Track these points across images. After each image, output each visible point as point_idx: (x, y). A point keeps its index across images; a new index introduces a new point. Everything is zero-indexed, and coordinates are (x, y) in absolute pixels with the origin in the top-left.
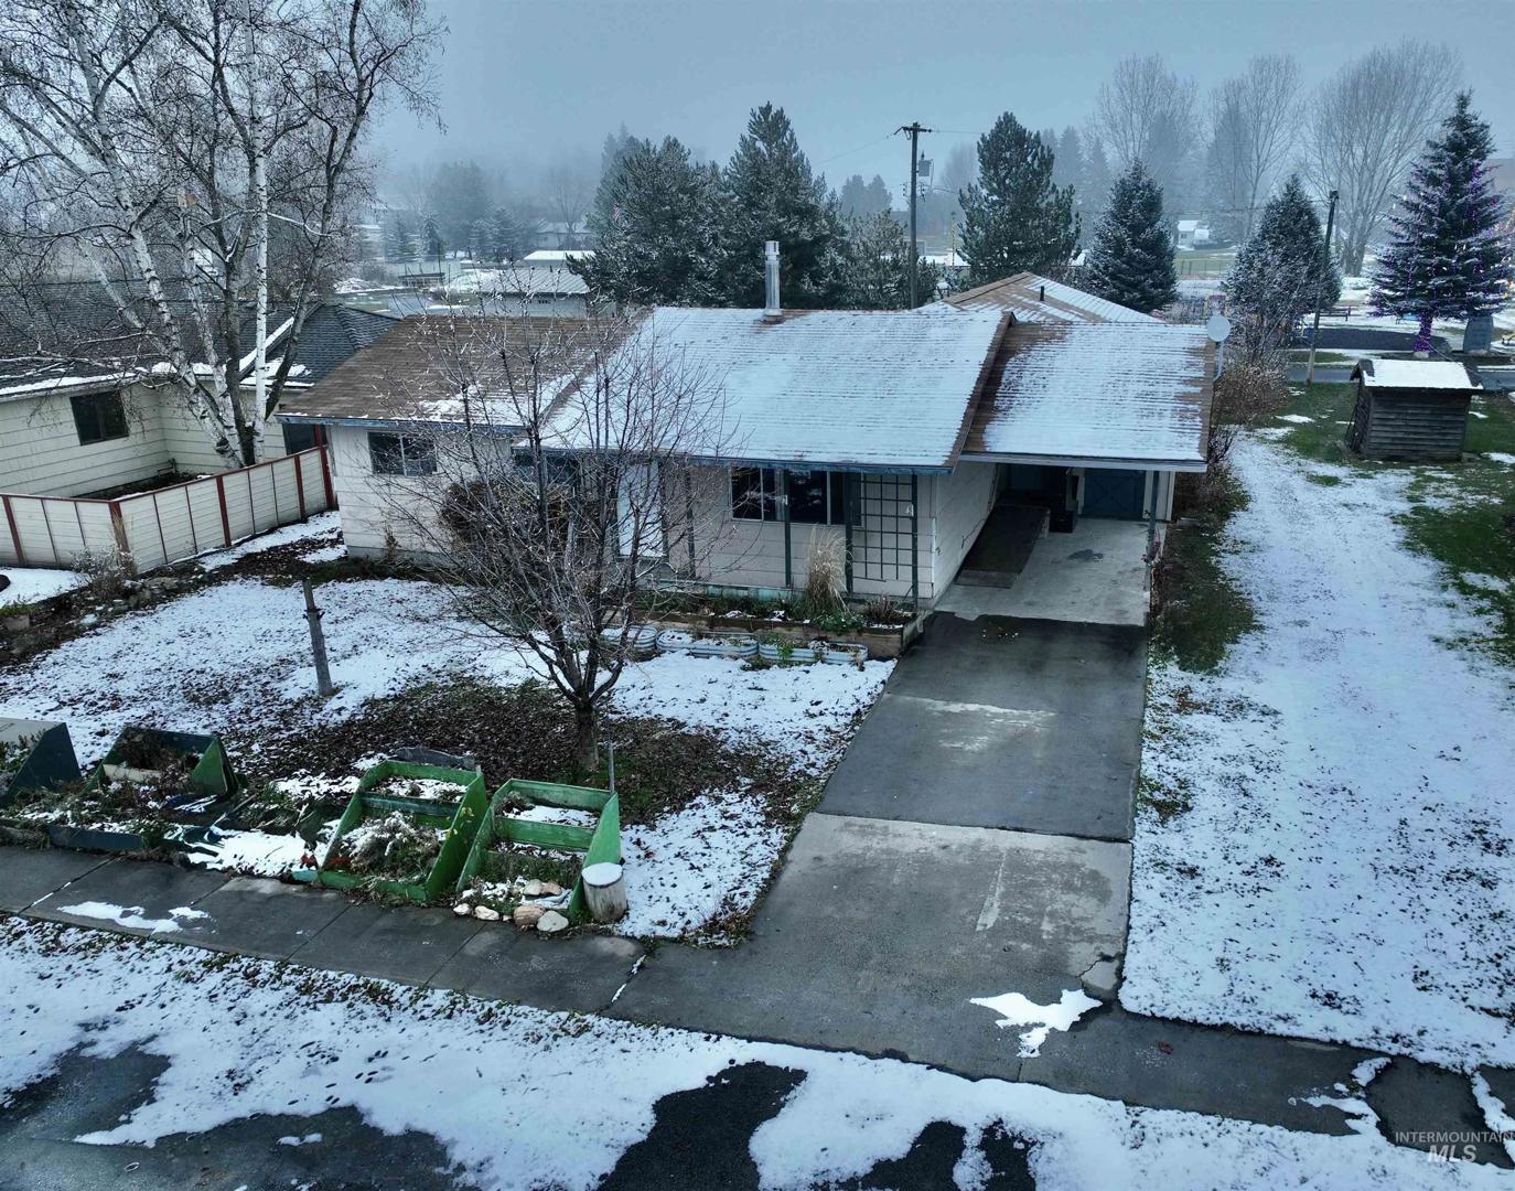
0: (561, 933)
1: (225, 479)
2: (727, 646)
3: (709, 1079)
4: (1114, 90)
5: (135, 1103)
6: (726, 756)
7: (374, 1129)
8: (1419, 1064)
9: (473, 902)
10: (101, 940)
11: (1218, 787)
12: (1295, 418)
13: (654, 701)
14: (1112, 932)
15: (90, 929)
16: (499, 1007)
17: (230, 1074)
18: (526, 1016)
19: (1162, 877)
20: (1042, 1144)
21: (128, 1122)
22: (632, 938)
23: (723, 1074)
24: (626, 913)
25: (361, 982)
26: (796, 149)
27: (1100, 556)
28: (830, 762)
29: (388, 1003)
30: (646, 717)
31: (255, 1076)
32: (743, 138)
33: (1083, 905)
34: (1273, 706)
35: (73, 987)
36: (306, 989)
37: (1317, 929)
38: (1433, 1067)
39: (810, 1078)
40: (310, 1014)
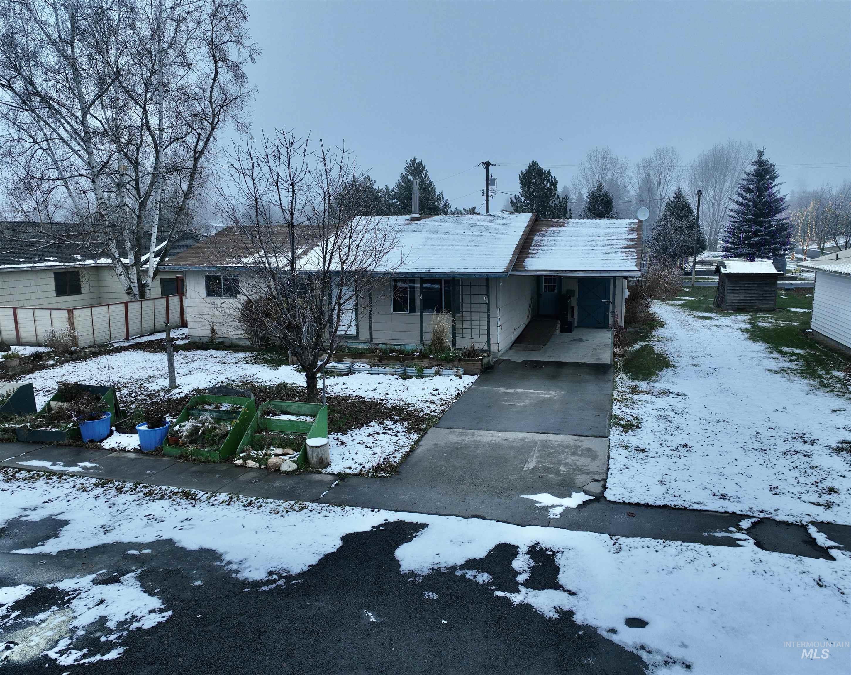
0: (293, 472)
1: (129, 304)
2: (388, 370)
3: (373, 527)
4: (587, 164)
5: (48, 538)
6: (386, 408)
7: (182, 548)
8: (777, 521)
9: (245, 459)
10: (38, 475)
11: (654, 420)
12: (687, 298)
13: (349, 389)
14: (601, 471)
15: (33, 471)
16: (256, 499)
17: (103, 527)
18: (271, 503)
19: (626, 451)
20: (563, 552)
21: (43, 545)
22: (333, 474)
23: (381, 525)
24: (329, 464)
25: (180, 491)
26: (428, 179)
27: (587, 340)
28: (443, 410)
29: (195, 499)
30: (344, 395)
31: (117, 527)
32: (402, 174)
33: (582, 461)
34: (683, 392)
35: (19, 494)
36: (150, 494)
37: (714, 470)
38: (786, 523)
39: (429, 527)
40: (150, 504)
